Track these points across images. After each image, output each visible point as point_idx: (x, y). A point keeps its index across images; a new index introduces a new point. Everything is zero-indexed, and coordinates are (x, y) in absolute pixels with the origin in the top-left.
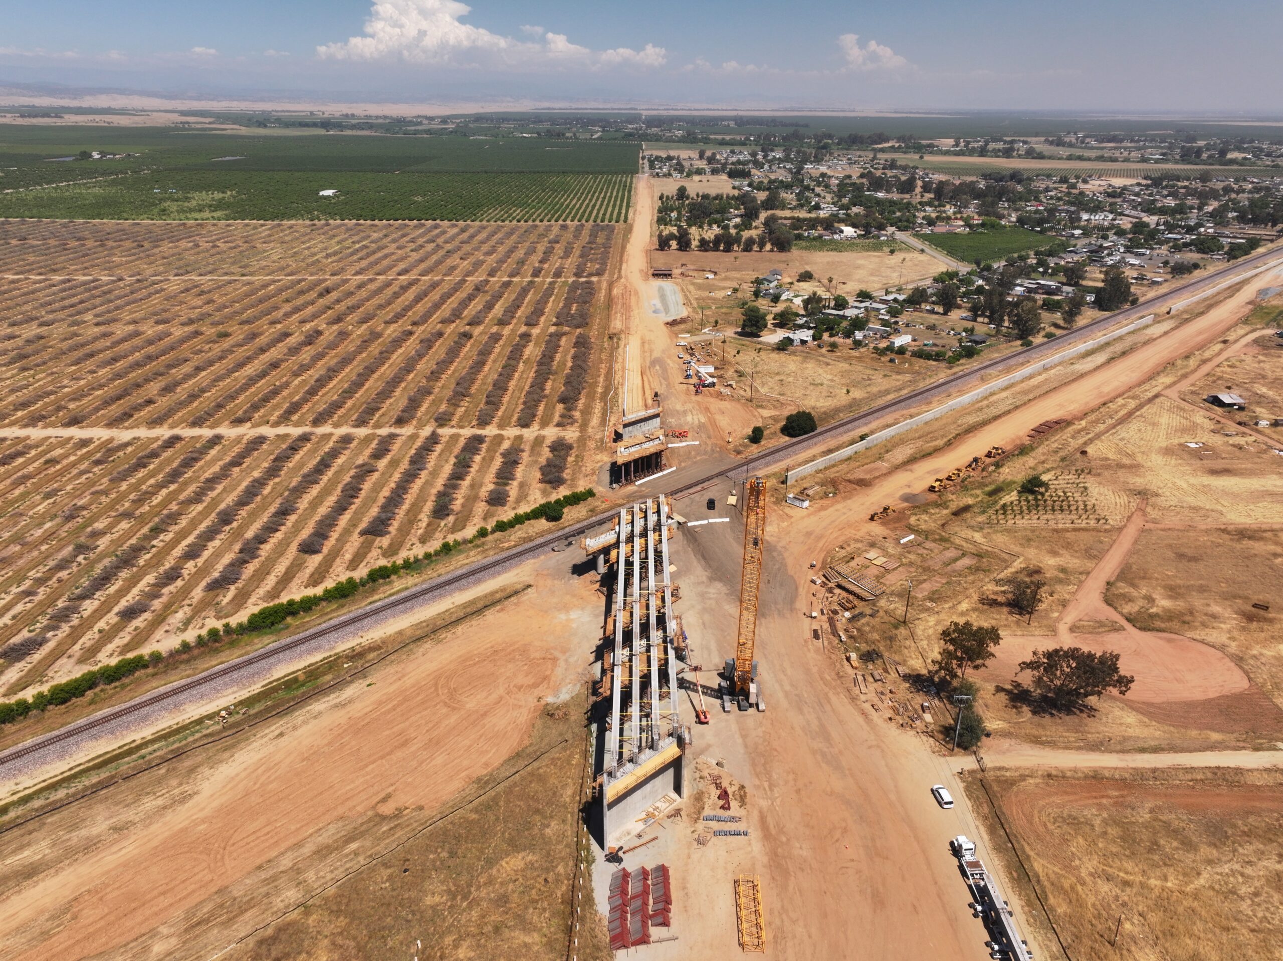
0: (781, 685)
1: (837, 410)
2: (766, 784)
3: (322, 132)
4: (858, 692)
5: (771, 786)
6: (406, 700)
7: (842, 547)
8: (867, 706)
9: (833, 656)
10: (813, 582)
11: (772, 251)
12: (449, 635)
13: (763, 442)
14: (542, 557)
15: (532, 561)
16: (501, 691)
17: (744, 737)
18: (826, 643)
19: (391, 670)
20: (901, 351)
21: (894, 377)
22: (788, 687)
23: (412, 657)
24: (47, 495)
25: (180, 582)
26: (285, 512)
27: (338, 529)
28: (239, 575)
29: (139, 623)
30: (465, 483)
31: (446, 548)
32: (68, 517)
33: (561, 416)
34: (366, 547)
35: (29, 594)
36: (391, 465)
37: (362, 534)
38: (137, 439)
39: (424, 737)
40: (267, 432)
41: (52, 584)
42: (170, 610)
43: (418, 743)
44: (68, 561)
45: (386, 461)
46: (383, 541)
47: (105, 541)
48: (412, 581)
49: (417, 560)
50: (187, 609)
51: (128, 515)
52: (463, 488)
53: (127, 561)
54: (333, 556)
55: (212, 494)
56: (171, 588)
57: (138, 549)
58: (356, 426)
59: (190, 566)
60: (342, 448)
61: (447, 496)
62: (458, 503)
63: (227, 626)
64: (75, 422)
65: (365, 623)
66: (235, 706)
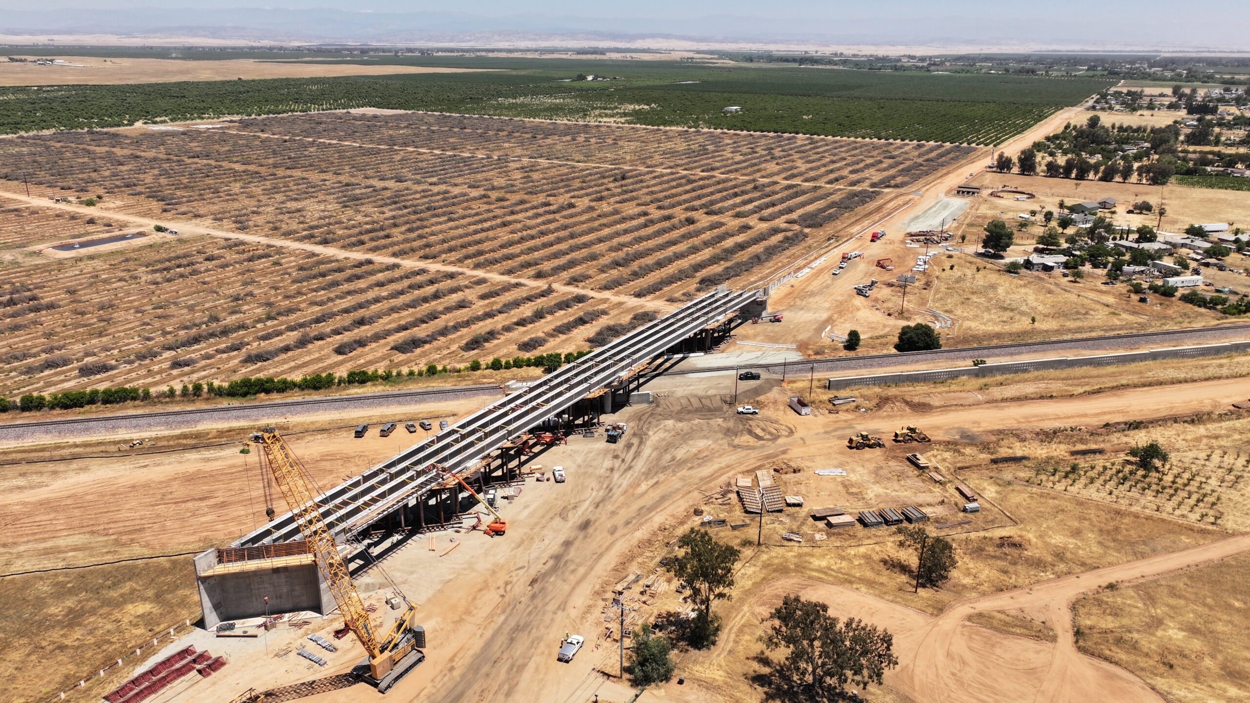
1: (998, 336)
3: (795, 65)
6: (249, 470)
11: (1139, 183)
13: (859, 349)
20: (1167, 292)
21: (1125, 316)
24: (245, 284)
25: (236, 353)
26: (361, 322)
27: (382, 341)
28: (273, 357)
29: (175, 372)
30: (522, 329)
31: (432, 371)
32: (237, 299)
33: (684, 294)
34: (383, 358)
35: (149, 339)
36: (486, 305)
37: (392, 349)
38: (346, 258)
39: (221, 499)
40: (434, 267)
41: (169, 337)
42: (203, 368)
43: (212, 502)
44: (195, 325)
45: (487, 301)
46: (401, 357)
47: (234, 317)
48: (378, 389)
49: (399, 374)
50: (213, 370)
51: (270, 304)
52: (516, 332)
53: (225, 332)
54: (351, 359)
55: (338, 301)
56: (225, 356)
57: (243, 327)
58: (503, 274)
59: (255, 344)
60: (467, 287)
61: (491, 335)
62: (496, 342)
63: (210, 385)
64: (325, 242)
65: (299, 408)
66: (150, 439)
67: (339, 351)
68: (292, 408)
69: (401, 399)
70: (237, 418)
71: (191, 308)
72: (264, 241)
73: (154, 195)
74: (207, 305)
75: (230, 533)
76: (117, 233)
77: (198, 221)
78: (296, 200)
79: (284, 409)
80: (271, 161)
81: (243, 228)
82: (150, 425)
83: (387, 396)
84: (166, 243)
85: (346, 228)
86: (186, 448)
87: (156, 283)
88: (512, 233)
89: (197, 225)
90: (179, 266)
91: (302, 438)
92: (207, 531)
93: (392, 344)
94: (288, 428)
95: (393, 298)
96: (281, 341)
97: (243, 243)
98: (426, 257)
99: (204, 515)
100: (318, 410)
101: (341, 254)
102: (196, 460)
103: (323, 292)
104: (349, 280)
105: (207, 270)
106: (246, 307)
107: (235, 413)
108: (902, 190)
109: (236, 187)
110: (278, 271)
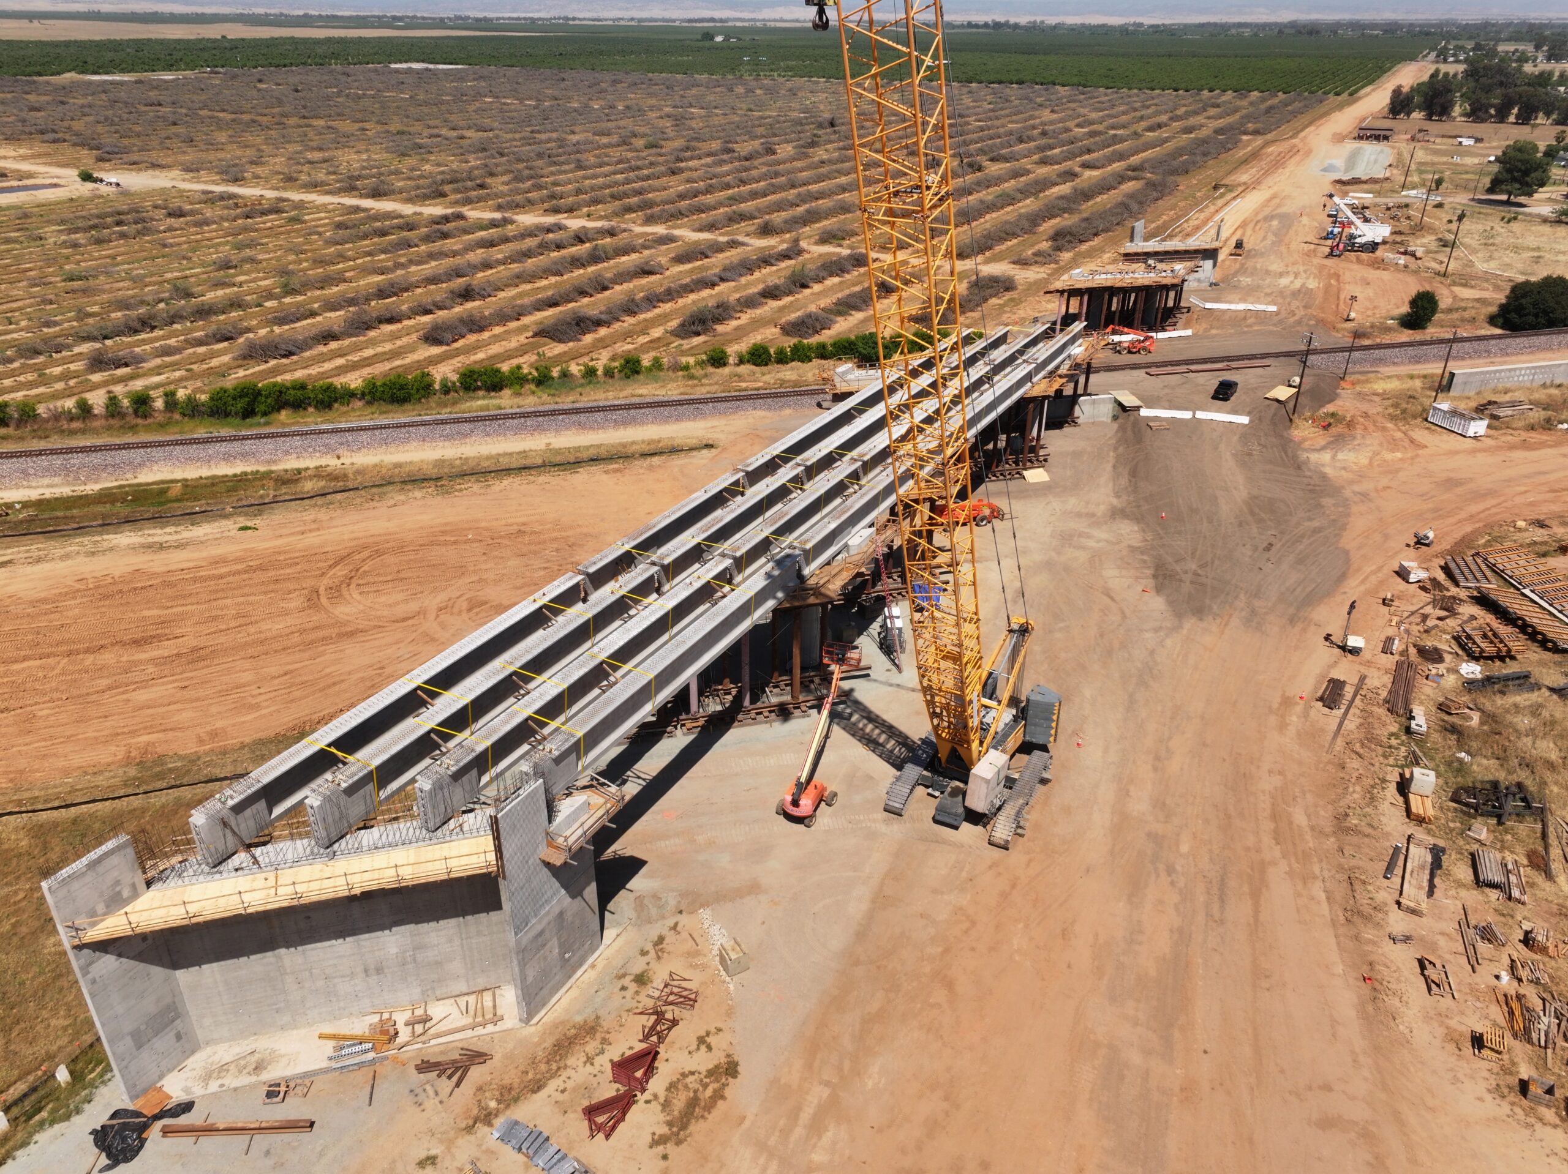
0: (1124, 793)
2: (818, 1094)
4: (1385, 894)
5: (831, 1109)
6: (261, 568)
7: (1541, 524)
8: (1403, 958)
9: (1354, 764)
10: (1402, 574)
12: (476, 487)
13: (1426, 328)
14: (787, 412)
15: (760, 413)
16: (432, 602)
17: (882, 901)
18: (1351, 725)
19: (310, 515)
22: (1140, 804)
23: (375, 504)
24: (239, 247)
25: (225, 344)
26: (466, 294)
27: (513, 325)
28: (302, 350)
29: (96, 377)
30: (774, 304)
31: (631, 368)
32: (226, 265)
33: (1035, 254)
34: (522, 351)
35: (48, 324)
36: (692, 271)
37: (536, 335)
38: (415, 213)
39: (190, 642)
40: (575, 223)
41: (91, 321)
42: (158, 370)
43: (166, 649)
44: (142, 303)
45: (688, 266)
46: (558, 348)
47: (220, 293)
48: (531, 401)
49: (565, 374)
50: (178, 374)
51: (284, 272)
52: (766, 308)
53: (204, 312)
54: (458, 353)
55: (413, 268)
56: (202, 350)
57: (236, 304)
58: (700, 230)
59: (263, 332)
60: (645, 247)
61: (722, 312)
62: (734, 323)
63: (170, 396)
64: (376, 194)
65: (365, 436)
66: (25, 505)
67: (432, 337)
68: (350, 437)
69: (582, 417)
70: (228, 458)
71: (137, 281)
72: (270, 194)
73: (84, 142)
74: (168, 276)
75: (214, 735)
76: (15, 183)
77: (157, 173)
78: (321, 149)
79: (332, 440)
80: (276, 110)
81: (236, 180)
82: (25, 473)
83: (553, 413)
84: (102, 197)
85: (409, 179)
86: (108, 524)
87: (75, 245)
88: (688, 181)
89: (154, 177)
90: (119, 223)
91: (381, 496)
92: (150, 729)
93: (535, 328)
94: (344, 477)
95: (514, 261)
96: (313, 325)
97: (234, 196)
98: (556, 211)
99: (143, 684)
100: (408, 440)
101: (408, 209)
102: (133, 548)
103: (383, 256)
104: (427, 239)
105: (170, 229)
106: (242, 278)
107: (223, 447)
108: (1269, 137)
109: (222, 137)
110: (297, 231)
